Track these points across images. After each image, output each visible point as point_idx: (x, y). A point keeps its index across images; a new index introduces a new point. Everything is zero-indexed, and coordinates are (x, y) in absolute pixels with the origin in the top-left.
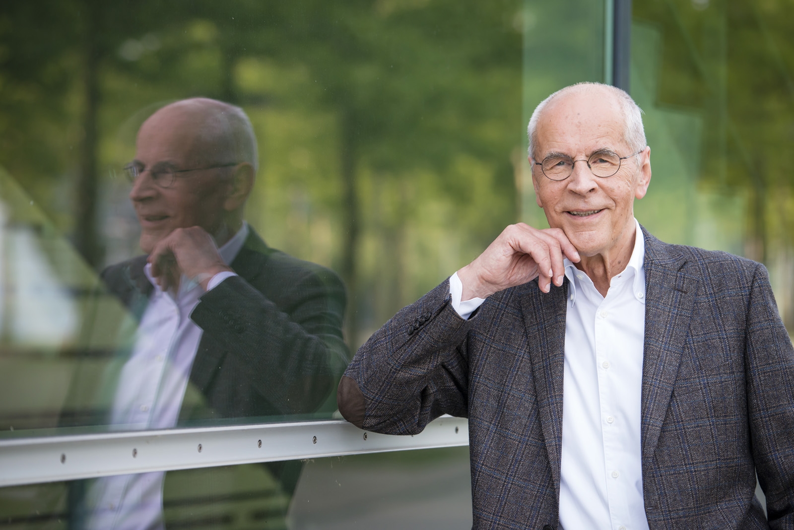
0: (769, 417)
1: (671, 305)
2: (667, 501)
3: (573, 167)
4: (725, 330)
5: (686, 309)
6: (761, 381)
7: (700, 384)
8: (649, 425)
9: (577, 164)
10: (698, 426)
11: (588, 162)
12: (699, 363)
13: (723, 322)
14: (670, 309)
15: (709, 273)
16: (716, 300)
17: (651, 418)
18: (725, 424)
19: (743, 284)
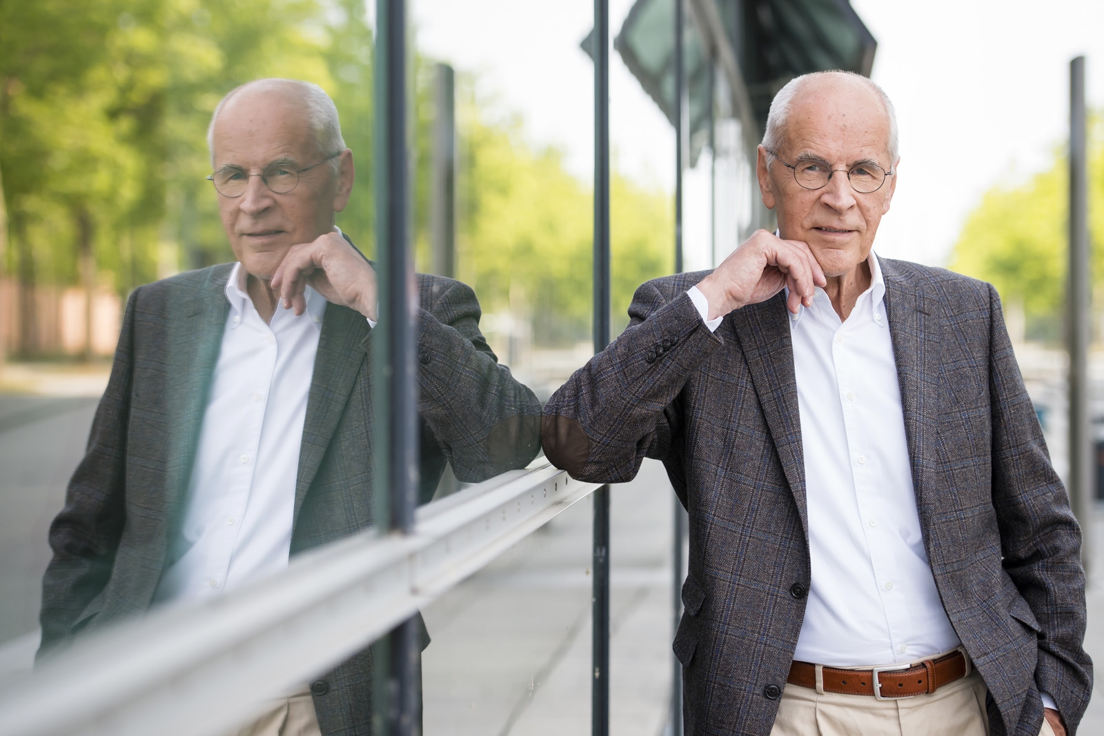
0: (1019, 455)
1: (917, 329)
2: (942, 553)
3: (830, 176)
4: (974, 358)
5: (933, 334)
6: (1011, 414)
7: (962, 419)
8: (923, 466)
9: (836, 173)
10: (964, 467)
11: (848, 174)
12: (955, 395)
13: (970, 348)
14: (917, 333)
15: (944, 292)
16: (958, 323)
17: (923, 458)
18: (985, 464)
19: (982, 306)
